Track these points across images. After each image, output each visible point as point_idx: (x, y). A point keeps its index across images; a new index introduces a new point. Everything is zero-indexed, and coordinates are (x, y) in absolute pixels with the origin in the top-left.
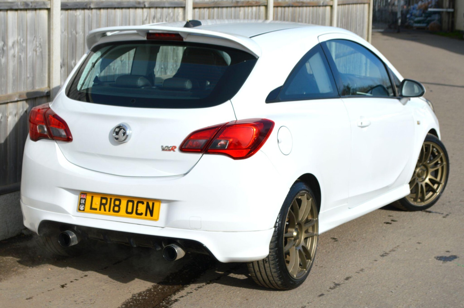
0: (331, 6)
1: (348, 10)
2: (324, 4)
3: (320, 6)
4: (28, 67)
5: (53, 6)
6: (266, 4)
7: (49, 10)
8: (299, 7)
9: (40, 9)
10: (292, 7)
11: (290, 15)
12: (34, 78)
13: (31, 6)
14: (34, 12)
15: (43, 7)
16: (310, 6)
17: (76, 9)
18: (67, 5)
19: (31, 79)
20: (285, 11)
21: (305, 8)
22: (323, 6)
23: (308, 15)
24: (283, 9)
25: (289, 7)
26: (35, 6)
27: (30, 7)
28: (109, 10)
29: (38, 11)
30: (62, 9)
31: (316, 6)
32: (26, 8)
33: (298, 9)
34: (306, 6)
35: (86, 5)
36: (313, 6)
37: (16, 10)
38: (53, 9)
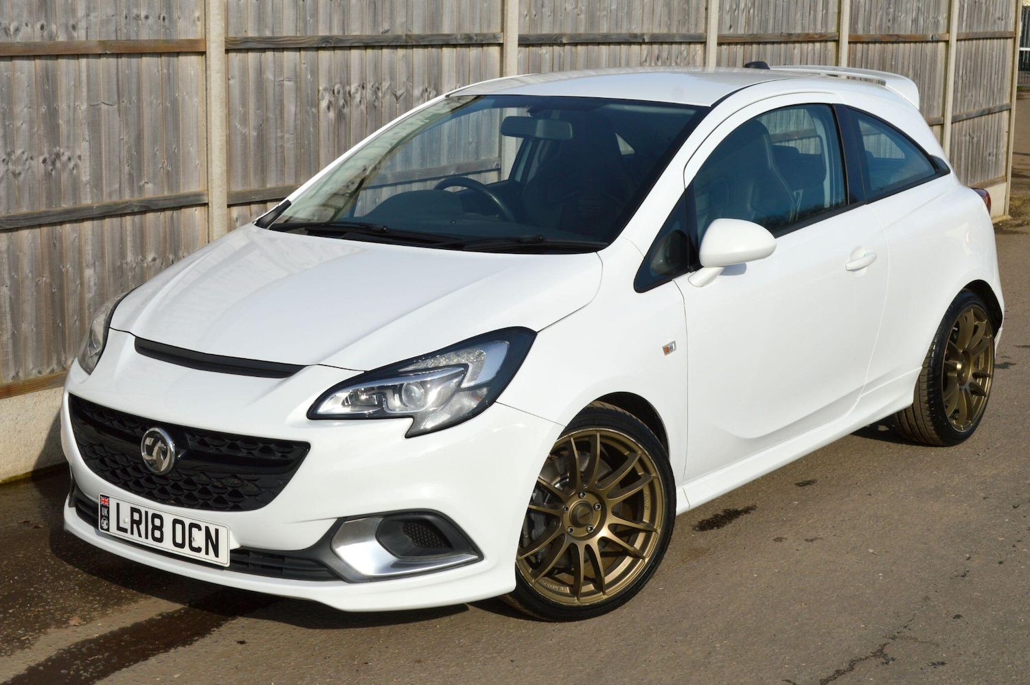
0: (947, 42)
1: (977, 48)
2: (934, 39)
3: (927, 42)
4: (470, 127)
5: (506, 40)
6: (837, 38)
7: (501, 45)
8: (893, 43)
9: (489, 45)
10: (881, 42)
11: (876, 55)
12: (478, 143)
13: (476, 41)
14: (480, 49)
15: (492, 42)
16: (910, 42)
17: (541, 45)
18: (528, 40)
19: (474, 145)
20: (868, 50)
21: (902, 45)
22: (932, 42)
23: (907, 55)
24: (865, 45)
25: (875, 42)
26: (482, 40)
27: (474, 42)
28: (590, 47)
29: (485, 48)
30: (520, 45)
31: (922, 42)
32: (468, 42)
33: (890, 45)
34: (904, 42)
35: (555, 40)
36: (916, 42)
37: (455, 46)
38: (506, 45)
